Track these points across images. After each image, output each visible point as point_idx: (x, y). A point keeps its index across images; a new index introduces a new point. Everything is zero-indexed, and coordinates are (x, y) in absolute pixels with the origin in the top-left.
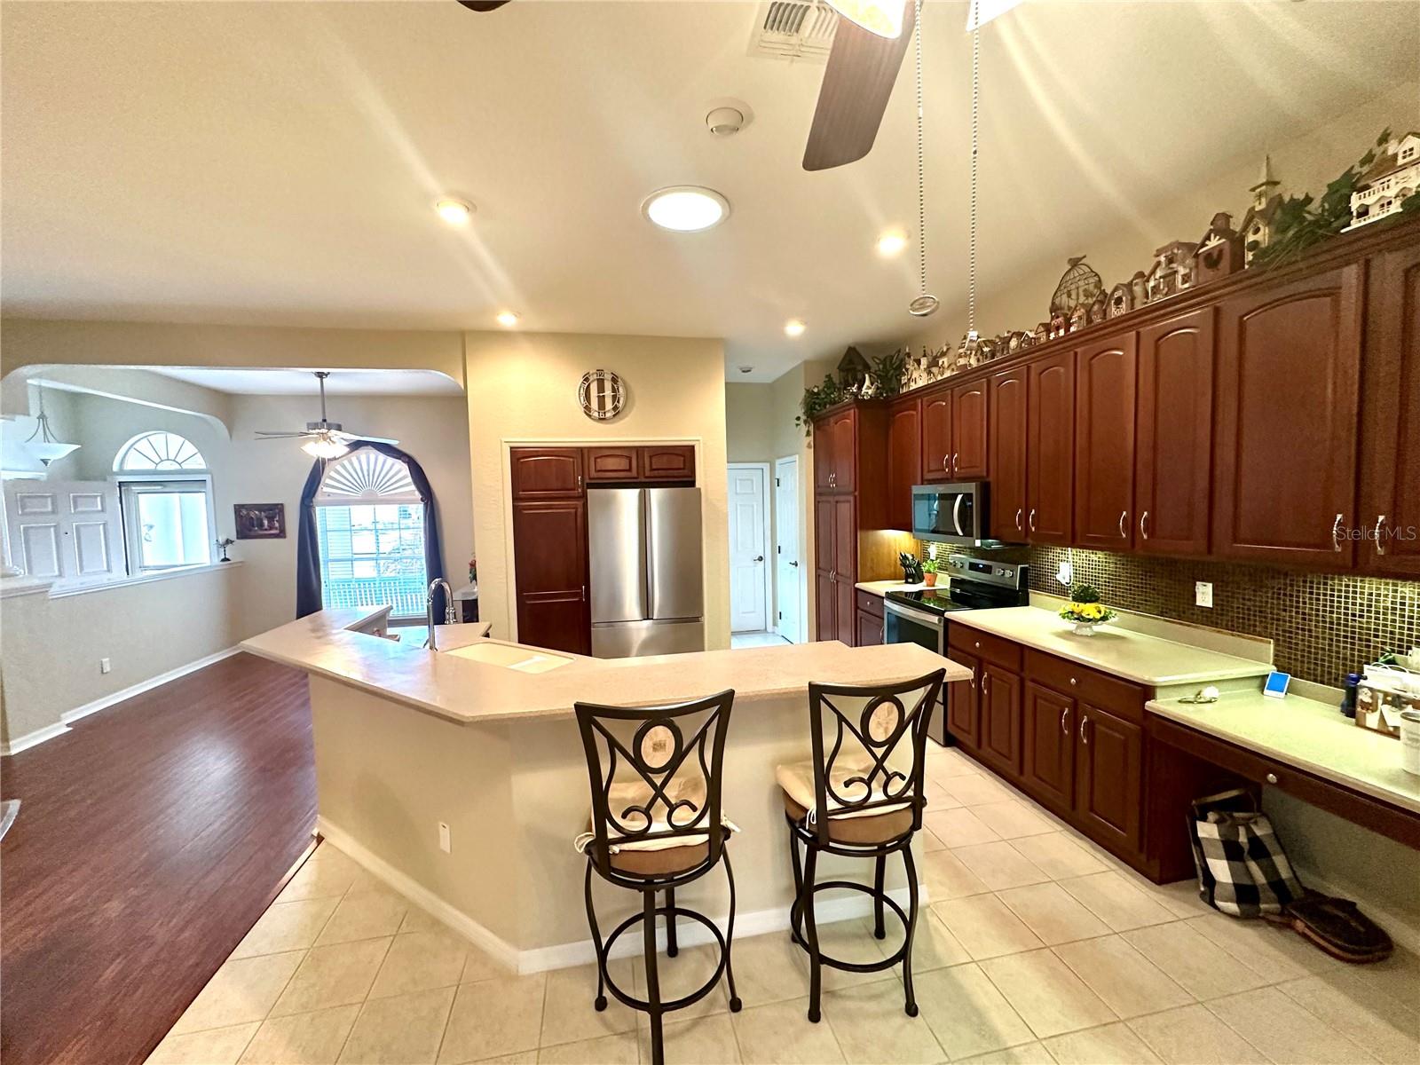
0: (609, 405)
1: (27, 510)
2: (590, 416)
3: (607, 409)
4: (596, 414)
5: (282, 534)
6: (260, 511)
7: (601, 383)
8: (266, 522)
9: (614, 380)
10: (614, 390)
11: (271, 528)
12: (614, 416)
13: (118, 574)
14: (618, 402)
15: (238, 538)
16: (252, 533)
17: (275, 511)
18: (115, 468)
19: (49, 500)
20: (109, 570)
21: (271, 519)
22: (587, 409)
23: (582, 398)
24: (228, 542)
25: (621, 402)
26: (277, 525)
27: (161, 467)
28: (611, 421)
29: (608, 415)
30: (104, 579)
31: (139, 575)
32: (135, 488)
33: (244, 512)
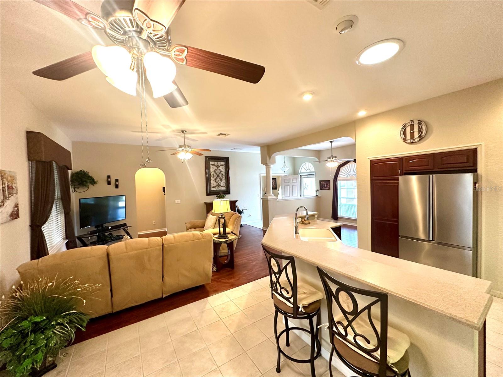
0: (416, 135)
1: (285, 182)
2: (406, 142)
3: (415, 138)
4: (409, 141)
5: (329, 189)
6: (325, 182)
7: (412, 127)
8: (326, 185)
9: (420, 123)
10: (419, 128)
11: (327, 187)
12: (419, 140)
13: (299, 196)
14: (422, 133)
15: (320, 190)
16: (323, 188)
17: (328, 182)
18: (300, 172)
19: (288, 180)
20: (297, 196)
21: (327, 184)
22: (405, 140)
23: (402, 136)
24: (318, 190)
25: (424, 133)
26: (328, 186)
27: (307, 171)
28: (418, 143)
29: (416, 140)
30: (296, 197)
31: (302, 197)
32: (303, 177)
33: (321, 183)
